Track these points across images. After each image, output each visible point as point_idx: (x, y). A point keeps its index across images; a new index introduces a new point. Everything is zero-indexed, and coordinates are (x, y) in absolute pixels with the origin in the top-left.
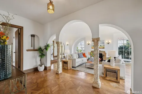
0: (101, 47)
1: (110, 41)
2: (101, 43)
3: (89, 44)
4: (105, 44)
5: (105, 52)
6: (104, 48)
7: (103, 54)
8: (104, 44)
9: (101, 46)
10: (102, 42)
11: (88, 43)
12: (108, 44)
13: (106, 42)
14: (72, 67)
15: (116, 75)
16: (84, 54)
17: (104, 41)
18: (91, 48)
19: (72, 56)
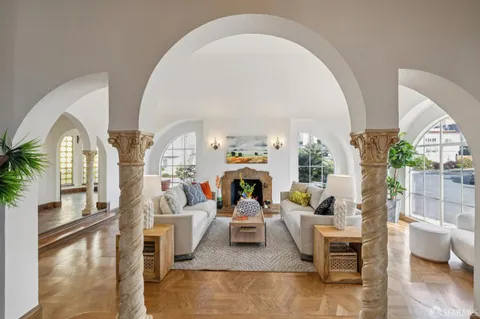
0: (256, 157)
1: (282, 140)
2: (257, 145)
3: (216, 147)
4: (267, 148)
5: (268, 173)
6: (264, 162)
7: (263, 180)
8: (265, 148)
9: (256, 154)
10: (259, 142)
12: (277, 147)
13: (272, 141)
14: (175, 257)
15: (355, 259)
16: (205, 187)
17: (266, 138)
18: (223, 160)
19: (170, 206)
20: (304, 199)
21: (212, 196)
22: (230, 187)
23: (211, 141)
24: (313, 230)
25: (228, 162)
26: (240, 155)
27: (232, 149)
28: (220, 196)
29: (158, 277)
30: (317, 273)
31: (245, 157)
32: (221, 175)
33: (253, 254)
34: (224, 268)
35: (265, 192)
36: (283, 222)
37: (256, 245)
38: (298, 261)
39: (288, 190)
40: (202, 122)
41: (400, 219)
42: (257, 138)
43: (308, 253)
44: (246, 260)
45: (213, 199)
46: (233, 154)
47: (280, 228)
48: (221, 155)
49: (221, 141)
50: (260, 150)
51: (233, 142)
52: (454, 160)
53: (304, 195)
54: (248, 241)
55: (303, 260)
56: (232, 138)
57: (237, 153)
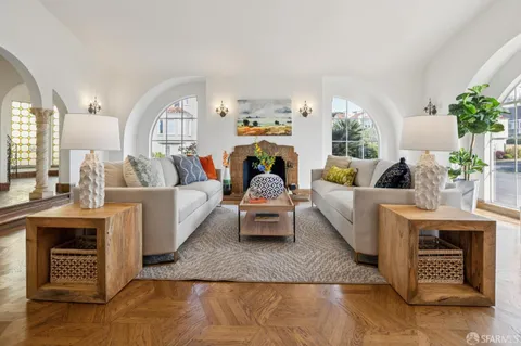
0: (277, 127)
1: (311, 105)
2: (278, 111)
3: (223, 114)
4: (292, 115)
5: (292, 148)
6: (288, 133)
7: (286, 158)
8: (289, 115)
9: (277, 123)
10: (281, 107)
11: (218, 106)
12: (305, 114)
13: (297, 106)
14: (145, 258)
15: (461, 260)
16: (206, 163)
17: (290, 101)
18: (233, 131)
19: (139, 175)
20: (348, 175)
21: (216, 175)
22: (241, 167)
23: (217, 105)
24: (377, 213)
25: (239, 134)
26: (255, 124)
27: (245, 116)
28: (229, 178)
29: (102, 295)
30: (391, 286)
31: (262, 128)
32: (229, 151)
33: (275, 254)
34: (225, 277)
35: (288, 172)
36: (318, 211)
37: (280, 240)
38: (351, 266)
39: (323, 168)
40: (205, 83)
41: (478, 207)
42: (277, 102)
43: (368, 250)
44: (263, 263)
45: (218, 179)
46: (246, 123)
47: (313, 218)
48: (230, 124)
49: (230, 106)
50: (282, 118)
51: (246, 107)
52: (502, 149)
53: (347, 171)
54: (267, 233)
55: (359, 263)
56: (245, 101)
57: (251, 121)
